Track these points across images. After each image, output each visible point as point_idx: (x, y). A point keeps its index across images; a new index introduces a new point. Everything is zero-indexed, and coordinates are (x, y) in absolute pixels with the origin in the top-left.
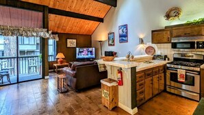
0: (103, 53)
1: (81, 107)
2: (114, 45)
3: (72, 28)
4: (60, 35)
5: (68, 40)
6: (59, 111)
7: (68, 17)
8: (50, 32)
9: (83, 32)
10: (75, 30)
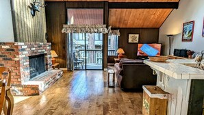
0: (172, 51)
1: (118, 108)
2: (191, 40)
3: (134, 21)
4: (122, 30)
5: (130, 36)
6: (97, 103)
7: (128, 10)
8: (110, 28)
9: (147, 24)
10: (138, 23)
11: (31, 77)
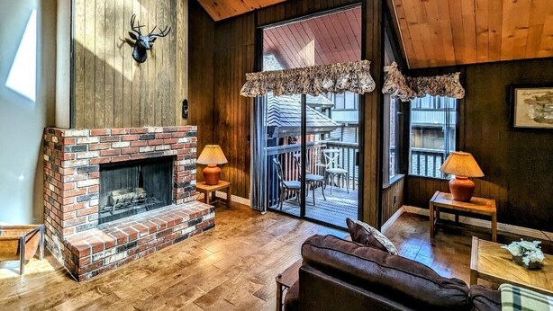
5: (522, 95)
11: (101, 221)
